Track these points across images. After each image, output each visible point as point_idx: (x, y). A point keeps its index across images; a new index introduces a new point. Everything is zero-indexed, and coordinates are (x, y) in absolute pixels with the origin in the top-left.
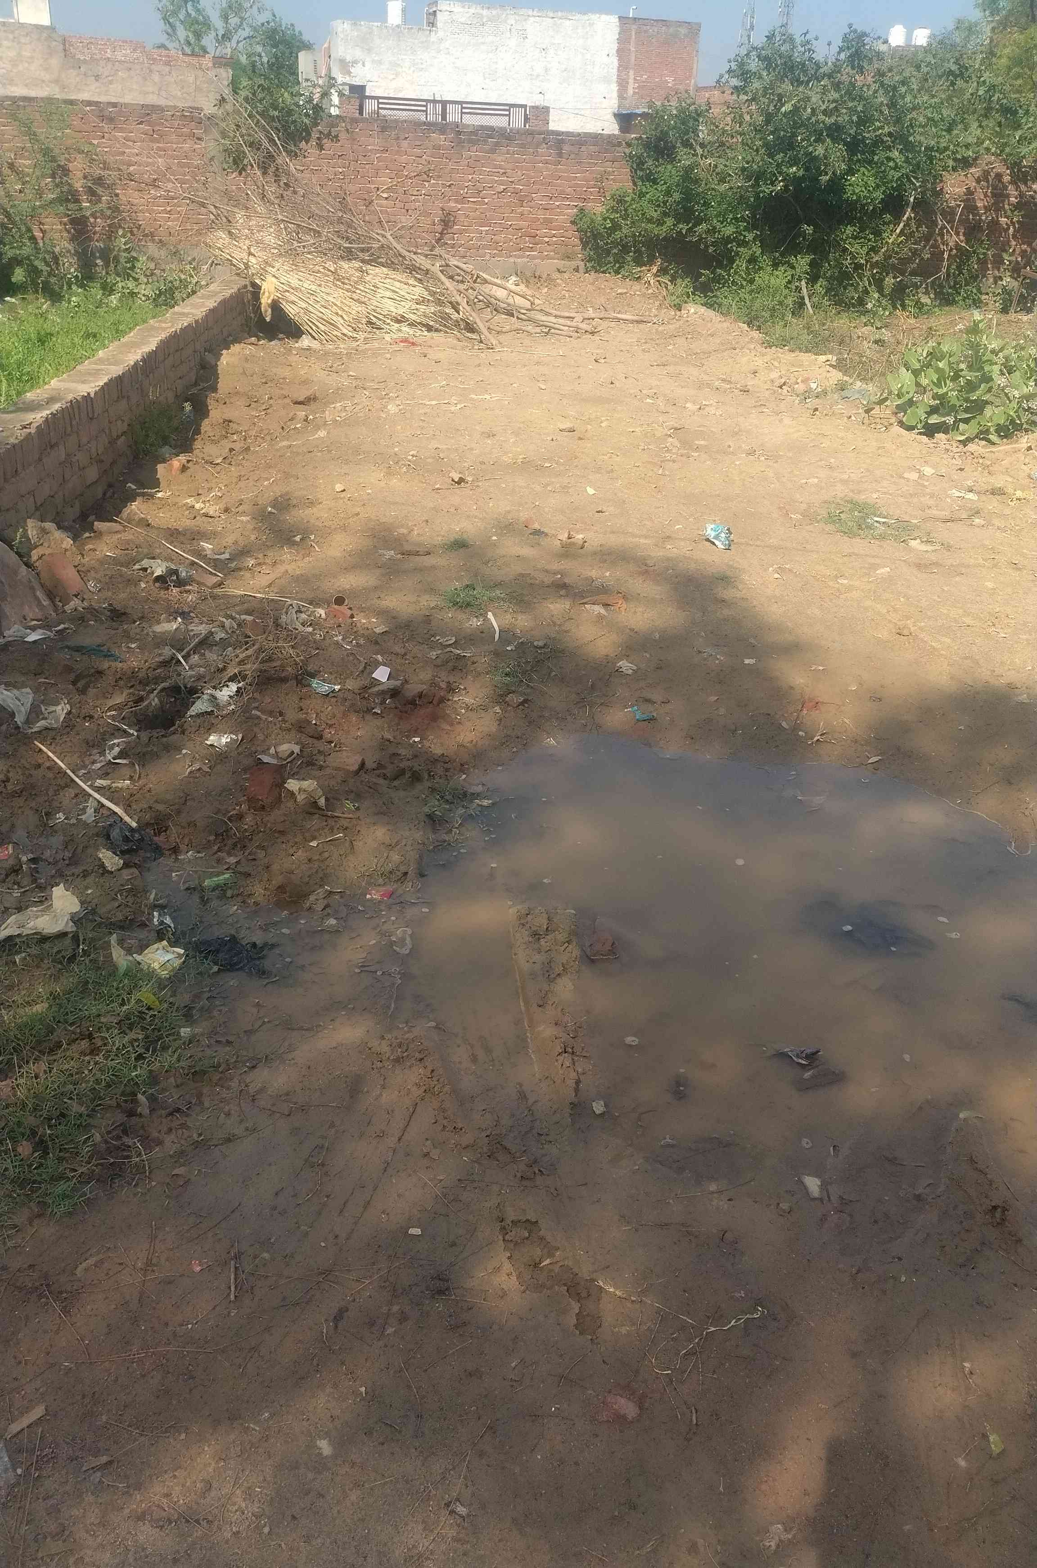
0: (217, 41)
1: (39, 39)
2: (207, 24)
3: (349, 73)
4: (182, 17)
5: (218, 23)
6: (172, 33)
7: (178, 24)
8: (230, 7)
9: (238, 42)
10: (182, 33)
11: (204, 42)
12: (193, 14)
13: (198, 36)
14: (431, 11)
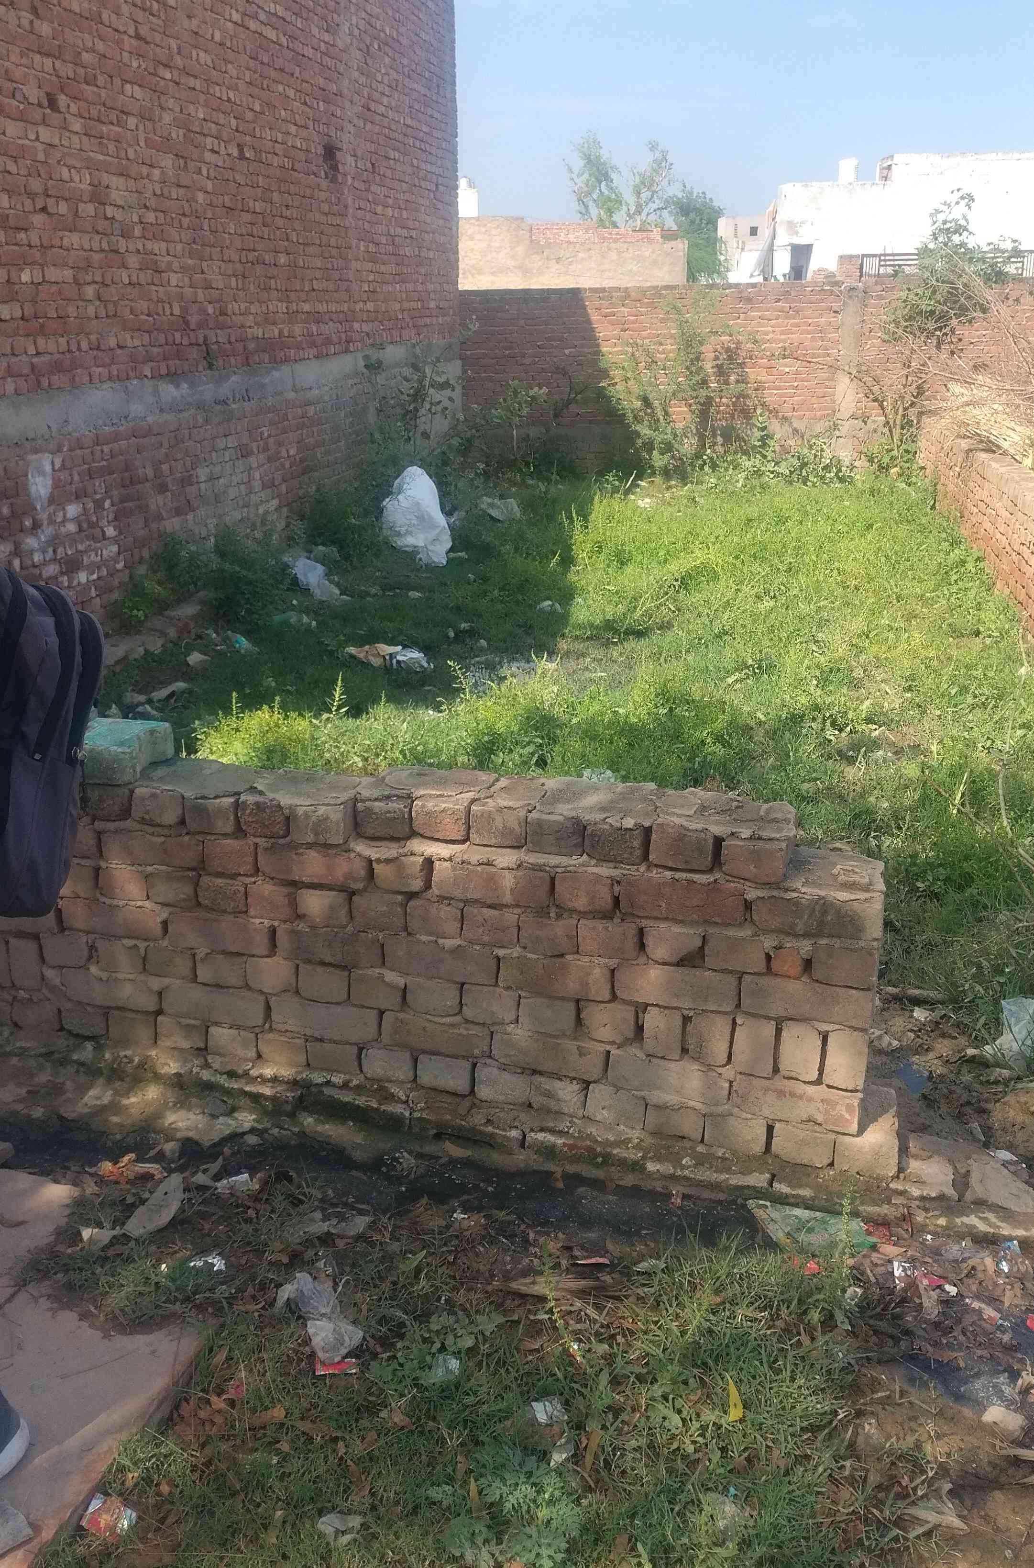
0: (629, 215)
1: (508, 231)
2: (619, 202)
3: (797, 233)
4: (595, 196)
5: (629, 197)
6: (585, 212)
7: (591, 204)
8: (643, 183)
9: (648, 214)
10: (594, 211)
11: (615, 218)
12: (606, 192)
13: (610, 212)
14: (885, 165)
